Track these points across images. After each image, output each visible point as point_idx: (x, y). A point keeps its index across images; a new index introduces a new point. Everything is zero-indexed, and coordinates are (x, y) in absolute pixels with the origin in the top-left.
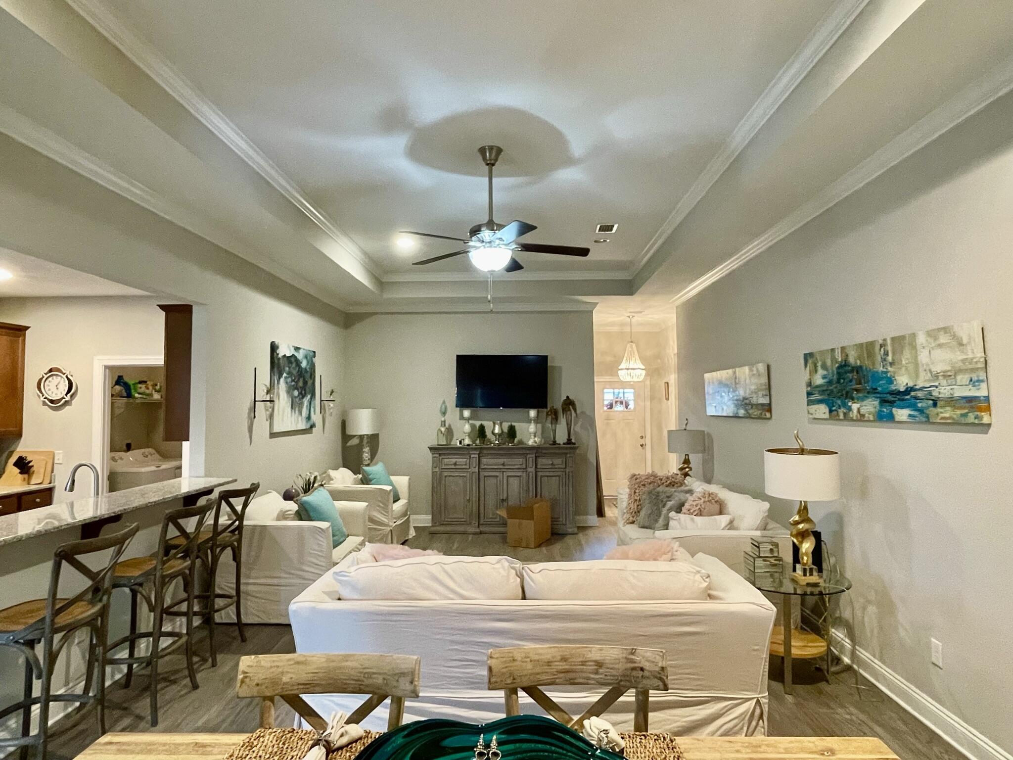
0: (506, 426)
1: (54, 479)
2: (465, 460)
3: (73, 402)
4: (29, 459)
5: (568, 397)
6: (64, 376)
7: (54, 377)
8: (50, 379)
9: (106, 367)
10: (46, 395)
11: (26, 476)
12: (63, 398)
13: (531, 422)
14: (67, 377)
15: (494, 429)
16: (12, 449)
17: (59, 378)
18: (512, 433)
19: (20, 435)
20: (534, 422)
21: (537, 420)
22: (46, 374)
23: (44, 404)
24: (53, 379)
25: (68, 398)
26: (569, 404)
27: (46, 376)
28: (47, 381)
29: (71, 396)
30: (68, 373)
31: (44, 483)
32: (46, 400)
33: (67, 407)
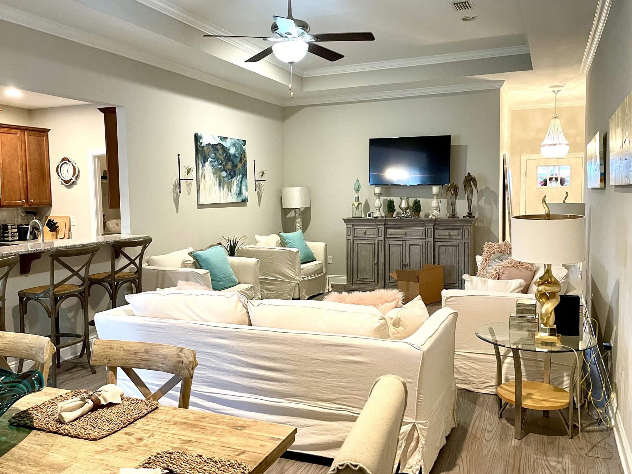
0: (411, 202)
1: (71, 236)
2: (373, 230)
3: (78, 182)
4: (55, 221)
5: (469, 174)
6: (71, 164)
7: (66, 164)
8: (63, 166)
9: (95, 156)
10: (62, 178)
11: (54, 233)
12: (71, 179)
13: (433, 198)
14: (72, 164)
15: (401, 204)
16: (47, 215)
17: (68, 165)
18: (417, 207)
19: (51, 205)
20: (437, 198)
21: (438, 196)
22: (60, 162)
23: (62, 184)
24: (65, 166)
25: (74, 179)
26: (470, 180)
27: (61, 164)
28: (62, 168)
29: (76, 178)
30: (72, 162)
31: (65, 238)
32: (62, 181)
33: (75, 185)
